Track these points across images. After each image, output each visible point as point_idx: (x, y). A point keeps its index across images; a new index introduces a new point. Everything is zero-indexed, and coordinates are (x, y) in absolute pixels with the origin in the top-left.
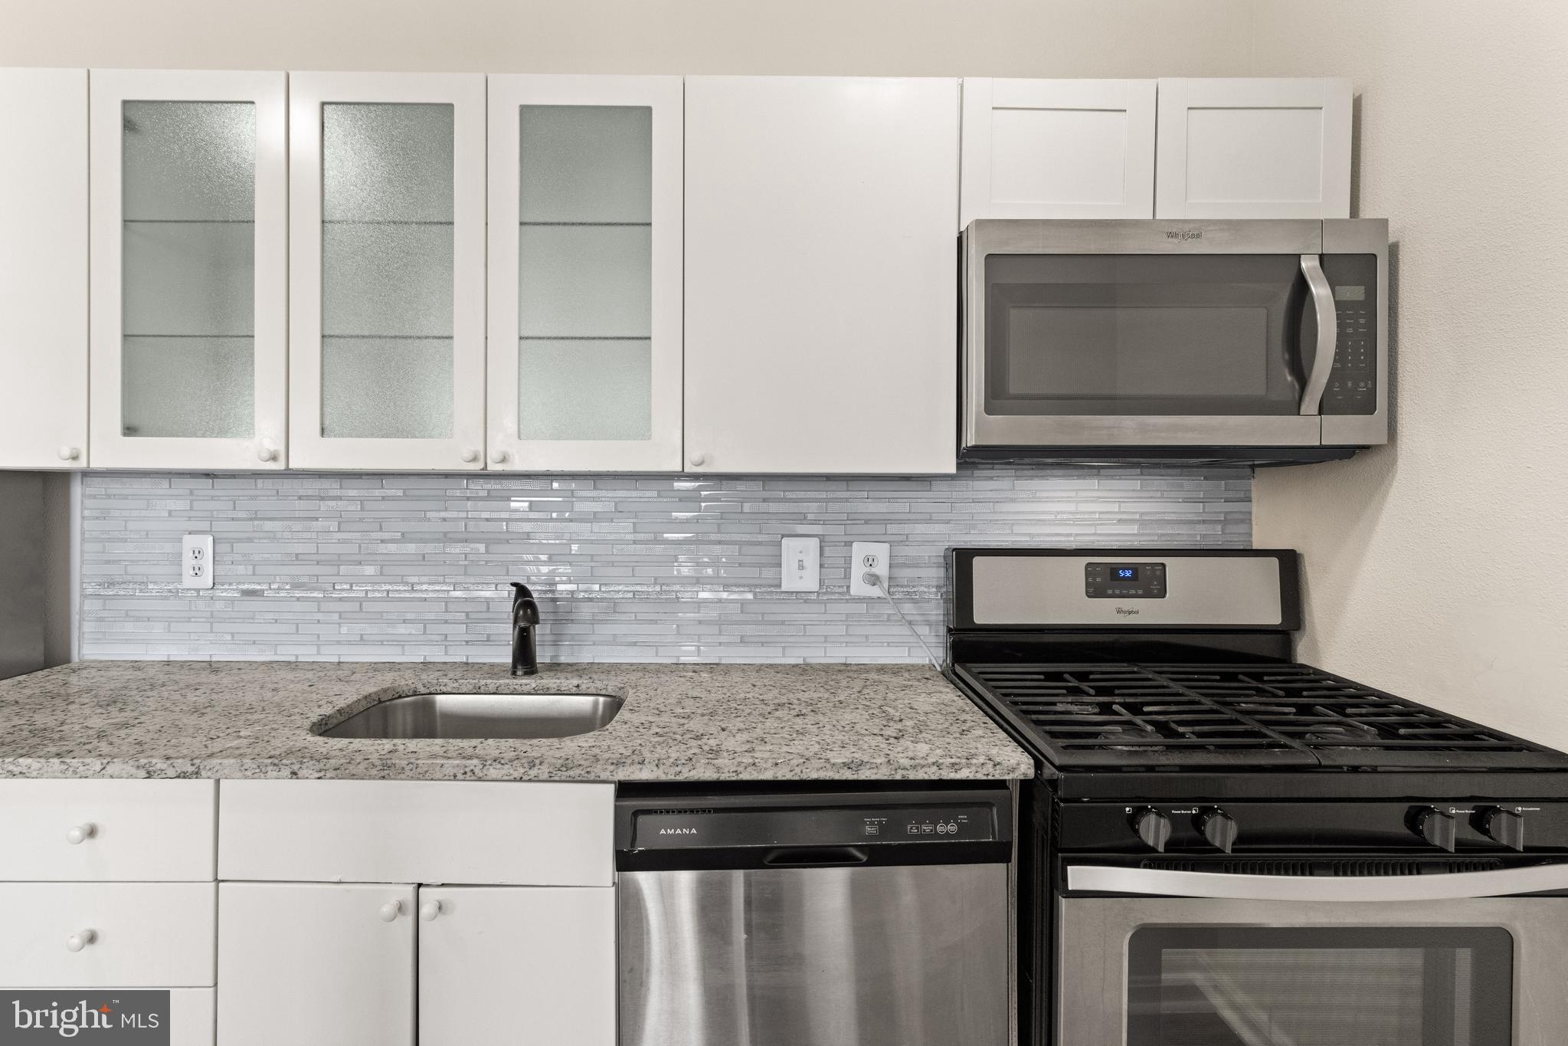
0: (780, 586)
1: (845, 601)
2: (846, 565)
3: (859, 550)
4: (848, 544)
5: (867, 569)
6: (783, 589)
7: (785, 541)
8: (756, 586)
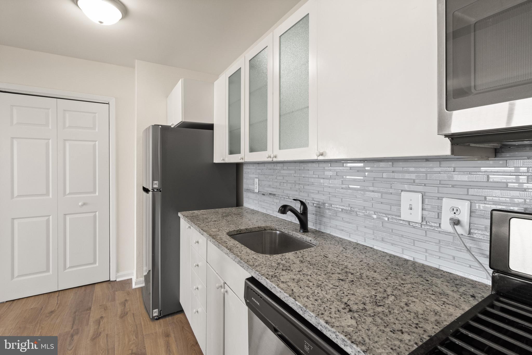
0: (400, 216)
1: (438, 232)
2: (439, 211)
3: (447, 204)
4: (440, 198)
5: (452, 216)
6: (402, 218)
7: (403, 193)
8: (389, 214)
